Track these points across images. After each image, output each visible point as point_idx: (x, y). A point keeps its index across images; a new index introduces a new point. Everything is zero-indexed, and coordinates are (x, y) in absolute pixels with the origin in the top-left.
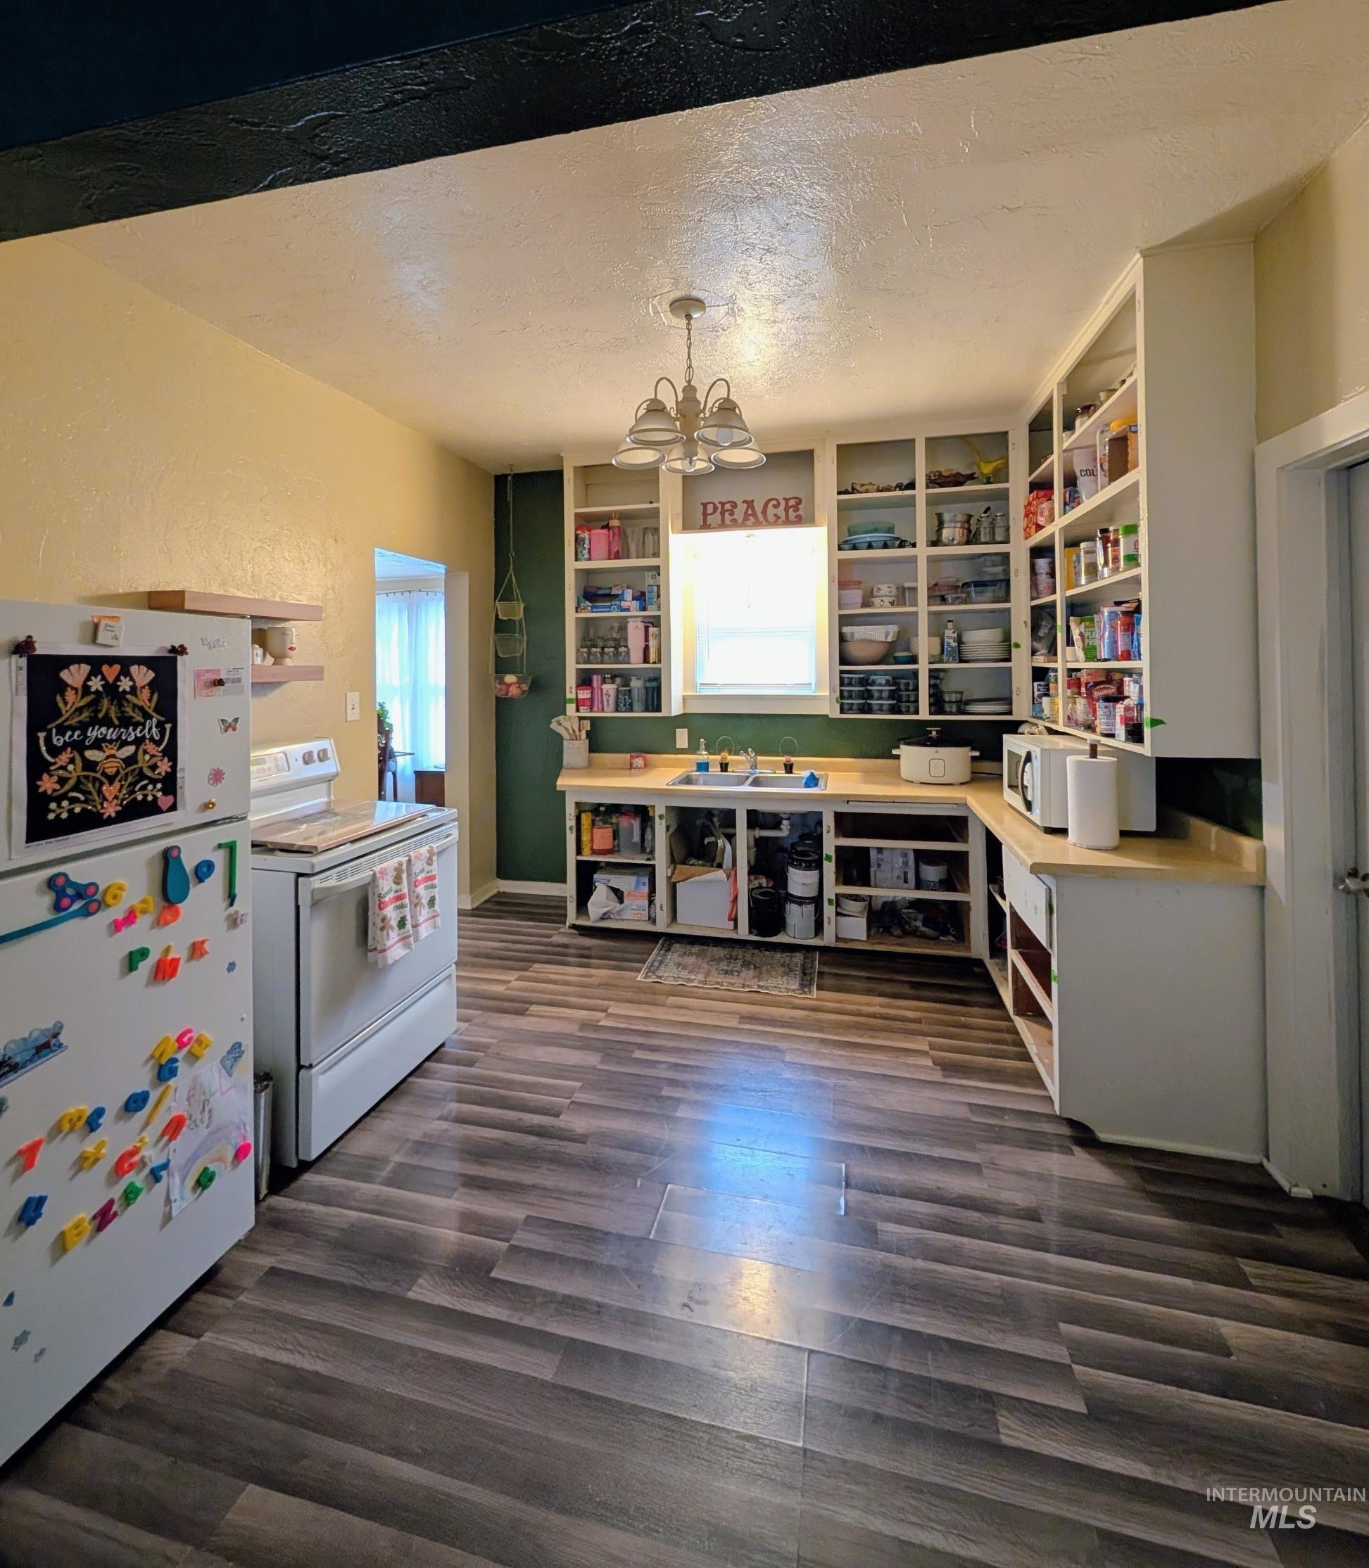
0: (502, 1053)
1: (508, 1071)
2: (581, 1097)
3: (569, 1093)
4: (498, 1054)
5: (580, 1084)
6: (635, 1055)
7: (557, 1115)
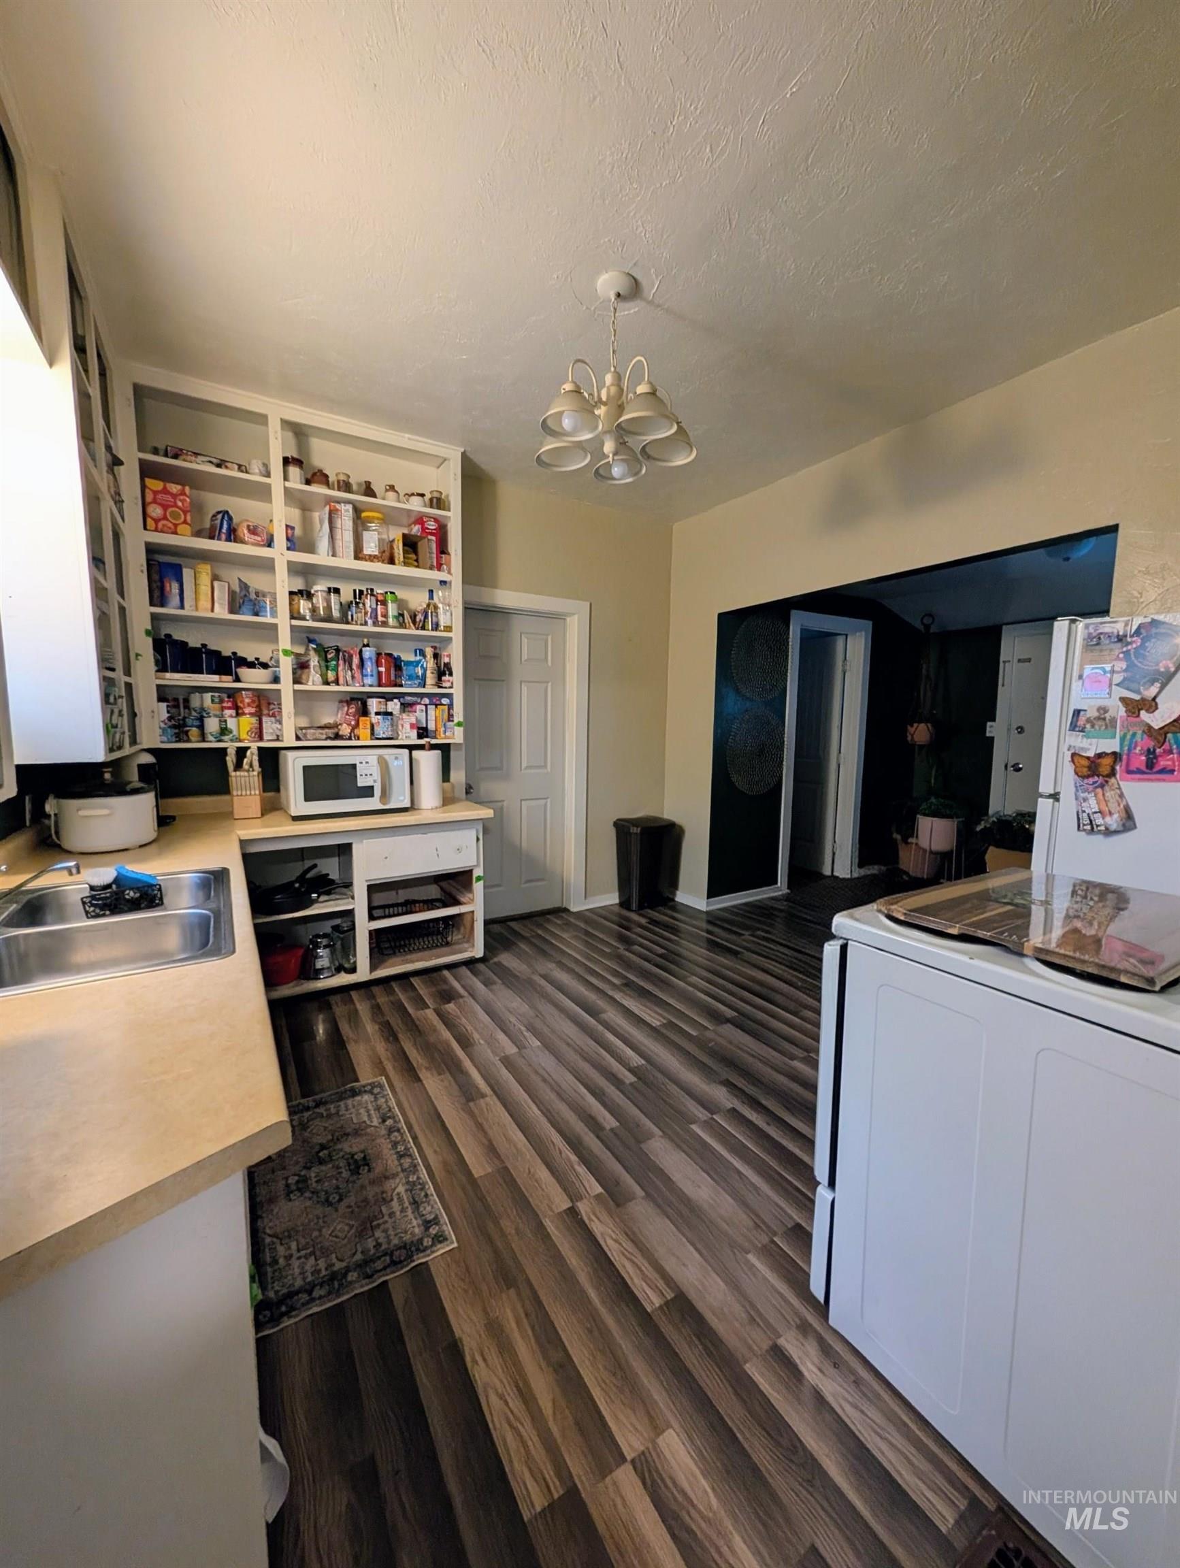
0: (751, 1224)
1: (756, 1188)
2: (702, 1114)
3: (710, 1125)
4: (757, 1226)
5: (694, 1127)
6: (615, 1124)
7: (734, 1110)
